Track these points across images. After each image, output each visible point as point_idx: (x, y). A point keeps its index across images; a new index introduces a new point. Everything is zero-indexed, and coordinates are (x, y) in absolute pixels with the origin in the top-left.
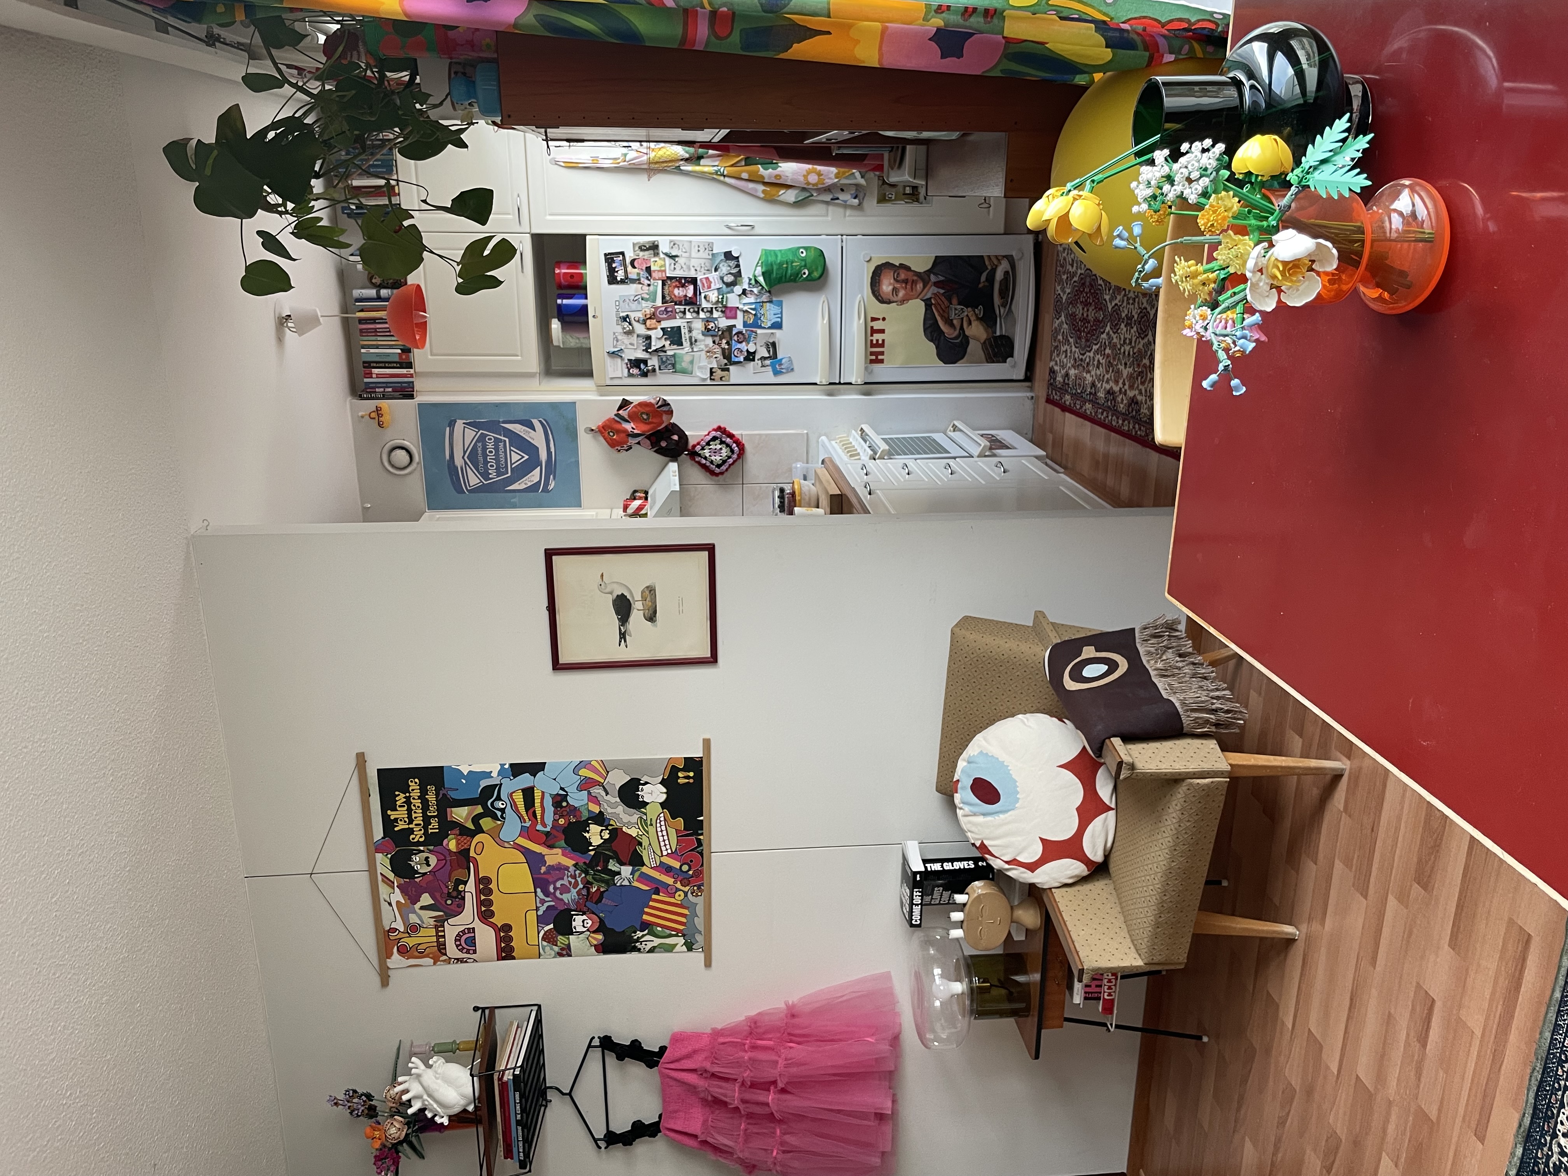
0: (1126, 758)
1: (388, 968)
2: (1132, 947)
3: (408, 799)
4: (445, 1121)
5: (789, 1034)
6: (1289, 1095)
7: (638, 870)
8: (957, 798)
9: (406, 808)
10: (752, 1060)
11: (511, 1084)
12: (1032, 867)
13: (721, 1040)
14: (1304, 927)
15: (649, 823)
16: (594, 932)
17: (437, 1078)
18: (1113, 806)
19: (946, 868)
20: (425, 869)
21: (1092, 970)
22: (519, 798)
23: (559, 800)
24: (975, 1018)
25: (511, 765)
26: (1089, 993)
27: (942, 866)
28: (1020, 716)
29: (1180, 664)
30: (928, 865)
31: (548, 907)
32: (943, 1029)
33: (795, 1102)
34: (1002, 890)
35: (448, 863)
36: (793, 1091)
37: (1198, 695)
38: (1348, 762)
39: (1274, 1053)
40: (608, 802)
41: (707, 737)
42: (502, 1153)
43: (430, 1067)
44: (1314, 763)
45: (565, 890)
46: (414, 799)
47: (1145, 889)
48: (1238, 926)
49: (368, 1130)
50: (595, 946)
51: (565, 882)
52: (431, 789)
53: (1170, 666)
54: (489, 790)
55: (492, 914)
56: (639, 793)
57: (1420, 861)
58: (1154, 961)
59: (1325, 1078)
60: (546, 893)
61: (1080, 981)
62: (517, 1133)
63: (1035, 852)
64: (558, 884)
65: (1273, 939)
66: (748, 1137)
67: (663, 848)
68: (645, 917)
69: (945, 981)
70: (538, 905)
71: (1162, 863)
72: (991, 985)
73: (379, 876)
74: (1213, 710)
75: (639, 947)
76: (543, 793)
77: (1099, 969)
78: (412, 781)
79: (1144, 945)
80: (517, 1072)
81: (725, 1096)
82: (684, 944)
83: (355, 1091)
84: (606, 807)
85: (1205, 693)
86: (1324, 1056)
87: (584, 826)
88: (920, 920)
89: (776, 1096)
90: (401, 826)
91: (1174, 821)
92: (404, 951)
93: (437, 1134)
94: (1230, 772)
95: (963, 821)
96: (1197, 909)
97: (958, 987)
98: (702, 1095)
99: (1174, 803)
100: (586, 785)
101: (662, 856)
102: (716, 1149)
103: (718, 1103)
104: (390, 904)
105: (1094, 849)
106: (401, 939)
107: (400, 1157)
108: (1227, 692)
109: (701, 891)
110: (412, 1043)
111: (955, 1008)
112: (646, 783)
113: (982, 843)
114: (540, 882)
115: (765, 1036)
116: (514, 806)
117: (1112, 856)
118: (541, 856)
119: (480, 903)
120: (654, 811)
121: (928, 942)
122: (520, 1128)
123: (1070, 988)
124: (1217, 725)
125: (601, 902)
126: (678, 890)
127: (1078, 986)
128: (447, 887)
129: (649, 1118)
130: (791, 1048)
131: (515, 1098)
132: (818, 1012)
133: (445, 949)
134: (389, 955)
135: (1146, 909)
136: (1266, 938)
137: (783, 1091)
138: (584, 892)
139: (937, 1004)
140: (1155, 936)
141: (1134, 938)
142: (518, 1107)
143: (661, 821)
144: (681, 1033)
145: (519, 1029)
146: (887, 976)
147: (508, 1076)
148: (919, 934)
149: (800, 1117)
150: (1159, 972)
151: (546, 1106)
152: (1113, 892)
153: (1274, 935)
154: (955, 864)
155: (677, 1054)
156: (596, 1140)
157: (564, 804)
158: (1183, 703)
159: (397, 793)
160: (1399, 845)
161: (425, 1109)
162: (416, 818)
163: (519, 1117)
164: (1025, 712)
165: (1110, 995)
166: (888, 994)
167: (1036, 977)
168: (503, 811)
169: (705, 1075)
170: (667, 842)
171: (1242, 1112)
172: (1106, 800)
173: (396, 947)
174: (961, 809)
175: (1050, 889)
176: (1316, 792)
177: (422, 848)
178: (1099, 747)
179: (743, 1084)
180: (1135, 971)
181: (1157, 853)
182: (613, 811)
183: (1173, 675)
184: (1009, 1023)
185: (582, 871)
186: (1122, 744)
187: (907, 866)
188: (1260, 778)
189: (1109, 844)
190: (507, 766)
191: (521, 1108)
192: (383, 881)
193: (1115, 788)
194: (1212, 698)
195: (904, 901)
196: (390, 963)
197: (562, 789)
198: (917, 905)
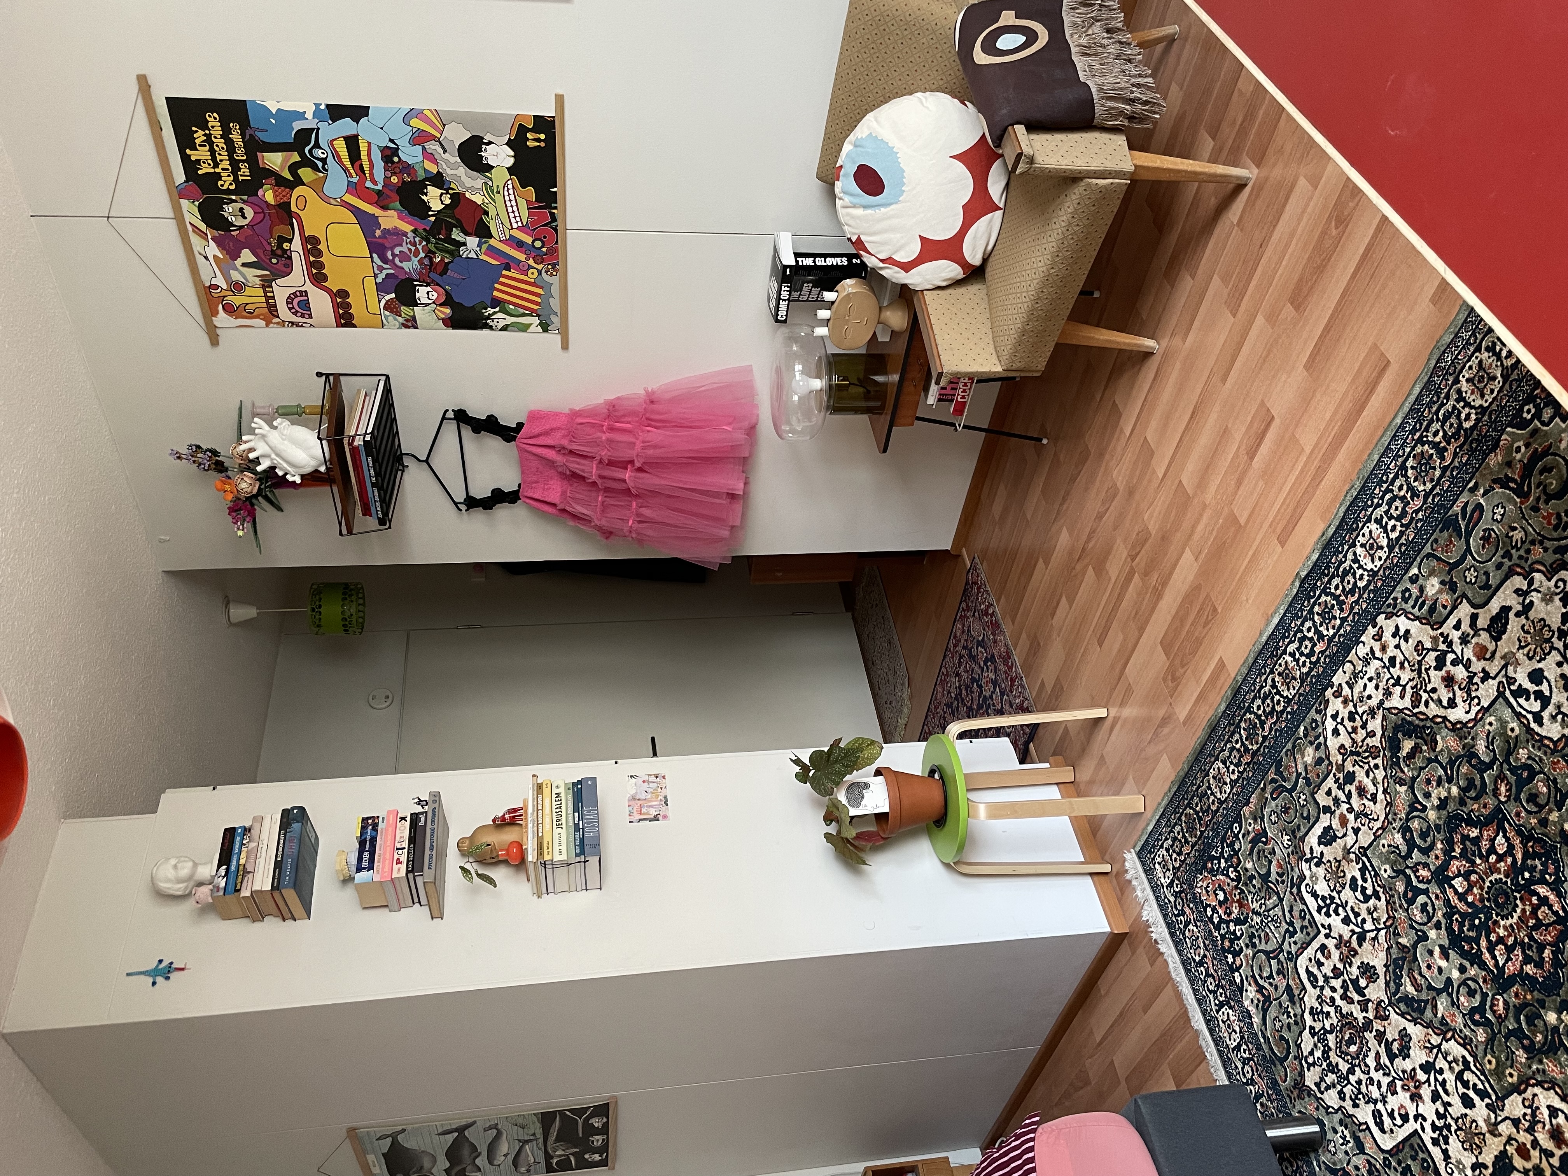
0: (1027, 150)
1: (216, 327)
2: (994, 353)
3: (208, 137)
4: (298, 480)
5: (647, 419)
6: (1113, 493)
7: (485, 242)
8: (838, 185)
9: (207, 148)
10: (610, 441)
11: (362, 449)
12: (906, 267)
13: (579, 420)
14: (1164, 343)
15: (495, 191)
16: (440, 305)
17: (284, 440)
18: (1001, 205)
19: (818, 263)
20: (240, 222)
21: (950, 374)
22: (341, 147)
23: (389, 154)
24: (831, 414)
25: (328, 106)
26: (943, 395)
27: (814, 261)
28: (919, 94)
29: (1106, 42)
30: (800, 259)
31: (387, 275)
32: (799, 421)
33: (650, 481)
34: (872, 290)
35: (267, 215)
36: (650, 470)
37: (1118, 81)
38: (1256, 171)
39: (1107, 456)
40: (447, 162)
41: (560, 92)
42: (360, 511)
43: (276, 428)
44: (1220, 169)
45: (404, 257)
46: (215, 137)
47: (1018, 295)
48: (1102, 337)
49: (219, 484)
50: (443, 319)
51: (404, 248)
52: (235, 127)
53: (1095, 43)
54: (304, 135)
55: (325, 278)
56: (482, 154)
57: (1300, 280)
58: (1013, 368)
59: (1150, 481)
60: (385, 260)
61: (937, 383)
62: (374, 494)
63: (913, 250)
64: (397, 251)
65: (1131, 351)
66: (605, 508)
67: (513, 220)
68: (495, 293)
69: (805, 377)
70: (377, 272)
71: (1041, 269)
72: (850, 384)
73: (189, 226)
74: (1130, 100)
75: (491, 324)
76: (369, 143)
77: (958, 373)
78: (210, 116)
79: (1006, 352)
80: (368, 438)
81: (583, 471)
82: (539, 324)
83: (198, 447)
84: (445, 167)
85: (1125, 79)
86: (1153, 461)
87: (419, 187)
88: (786, 315)
89: (633, 474)
90: (204, 169)
91: (1063, 224)
92: (230, 310)
93: (292, 490)
94: (1133, 174)
95: (841, 212)
96: (1066, 318)
97: (818, 384)
98: (560, 470)
99: (1067, 204)
100: (419, 138)
101: (512, 228)
102: (574, 516)
103: (577, 476)
104: (206, 258)
105: (973, 254)
106: (225, 297)
107: (255, 510)
108: (1150, 80)
109: (557, 271)
110: (253, 405)
111: (813, 403)
112: (490, 143)
113: (859, 238)
114: (377, 247)
115: (623, 420)
116: (337, 156)
117: (991, 259)
118: (375, 218)
119: (311, 265)
120: (500, 176)
121: (792, 339)
122: (376, 490)
123: (926, 389)
124: (1131, 118)
125: (446, 274)
126: (530, 267)
127: (934, 388)
128: (270, 244)
129: (509, 486)
130: (648, 431)
131: (368, 463)
132: (676, 400)
133: (277, 311)
134: (215, 313)
135: (1015, 316)
136: (1126, 350)
137: (640, 470)
138: (427, 262)
139: (796, 398)
140: (1019, 343)
141: (997, 344)
142: (372, 472)
143: (508, 189)
144: (538, 412)
145: (368, 398)
146: (749, 370)
147: (359, 441)
148: (783, 330)
149: (655, 494)
150: (1014, 378)
151: (403, 471)
152: (985, 297)
153: (1135, 348)
154: (828, 259)
155: (536, 431)
156: (456, 504)
157: (396, 159)
158: (1100, 89)
159: (194, 129)
160: (1284, 263)
161: (275, 468)
162: (221, 161)
163: (374, 479)
164: (925, 90)
165: (963, 397)
166: (749, 387)
167: (896, 377)
168: (324, 161)
169: (562, 452)
170: (517, 214)
171: (1065, 507)
172: (996, 199)
173: (220, 306)
174: (840, 199)
175: (922, 291)
176: (1213, 202)
177: (234, 197)
178: (999, 134)
179: (601, 462)
180: (992, 376)
181: (1038, 259)
182: (452, 172)
183: (1095, 55)
184: (863, 419)
185: (422, 238)
186: (1025, 132)
187: (777, 259)
188: (1160, 182)
189: (990, 248)
190: (323, 107)
191: (375, 471)
192: (193, 231)
193: (1007, 185)
194: (1133, 85)
195: (771, 295)
196: (216, 321)
197: (391, 141)
198: (785, 300)
